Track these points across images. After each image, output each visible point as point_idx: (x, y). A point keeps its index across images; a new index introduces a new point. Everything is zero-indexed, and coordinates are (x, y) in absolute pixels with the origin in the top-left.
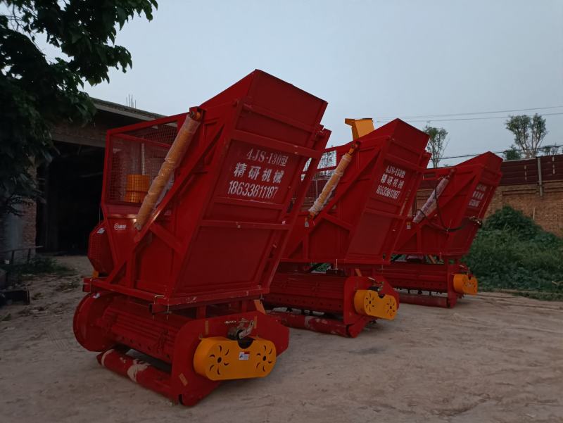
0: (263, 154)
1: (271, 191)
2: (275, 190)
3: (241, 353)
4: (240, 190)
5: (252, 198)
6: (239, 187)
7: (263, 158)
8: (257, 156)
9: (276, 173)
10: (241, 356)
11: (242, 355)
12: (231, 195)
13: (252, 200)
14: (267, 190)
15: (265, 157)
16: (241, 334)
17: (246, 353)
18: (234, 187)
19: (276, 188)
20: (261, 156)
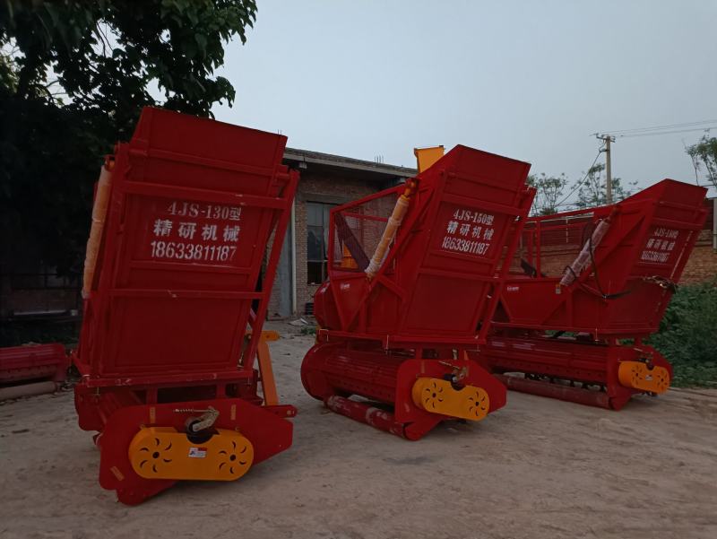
0: (195, 207)
1: (223, 252)
2: (231, 251)
3: (192, 449)
4: (170, 252)
5: (193, 260)
6: (168, 249)
7: (197, 213)
8: (185, 211)
9: (226, 230)
10: (193, 453)
11: (195, 452)
12: (156, 258)
13: (195, 264)
14: (216, 251)
15: (198, 210)
16: (194, 426)
17: (200, 449)
18: (159, 249)
19: (232, 247)
20: (192, 209)
